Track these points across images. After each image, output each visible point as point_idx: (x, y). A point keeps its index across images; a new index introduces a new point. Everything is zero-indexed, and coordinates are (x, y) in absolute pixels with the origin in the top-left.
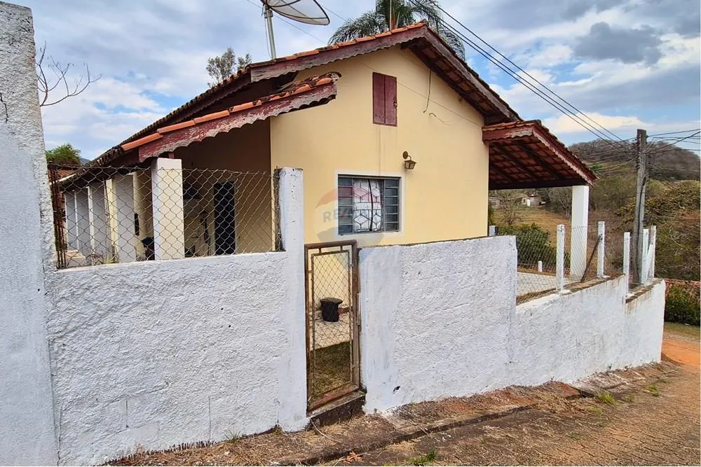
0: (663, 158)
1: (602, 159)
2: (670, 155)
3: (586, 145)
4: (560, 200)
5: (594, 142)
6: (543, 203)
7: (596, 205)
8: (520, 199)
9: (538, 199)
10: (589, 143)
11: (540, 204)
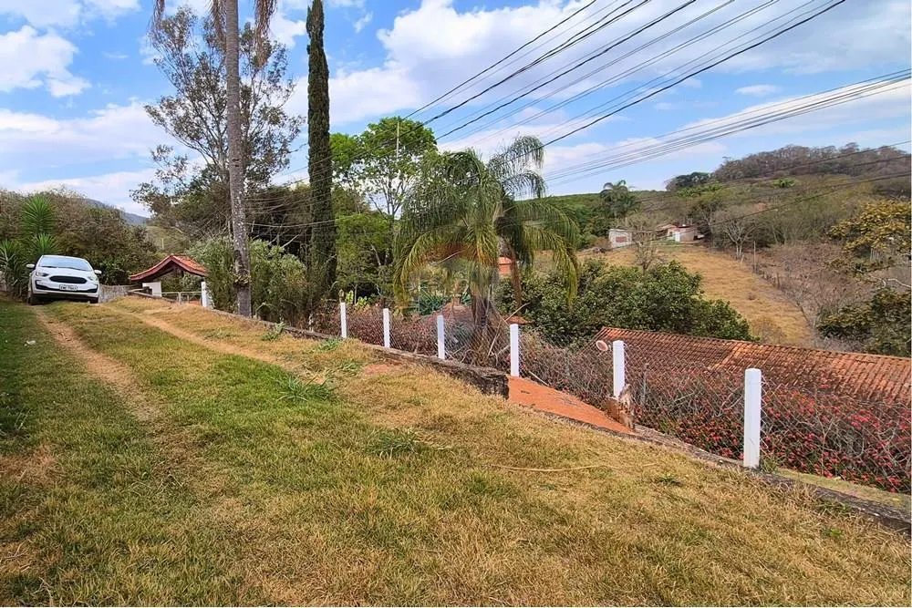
0: (888, 170)
1: (794, 174)
2: (898, 166)
3: (769, 156)
4: (726, 231)
5: (781, 151)
6: (700, 236)
7: (784, 236)
8: (666, 231)
9: (694, 232)
10: (774, 152)
11: (696, 238)
